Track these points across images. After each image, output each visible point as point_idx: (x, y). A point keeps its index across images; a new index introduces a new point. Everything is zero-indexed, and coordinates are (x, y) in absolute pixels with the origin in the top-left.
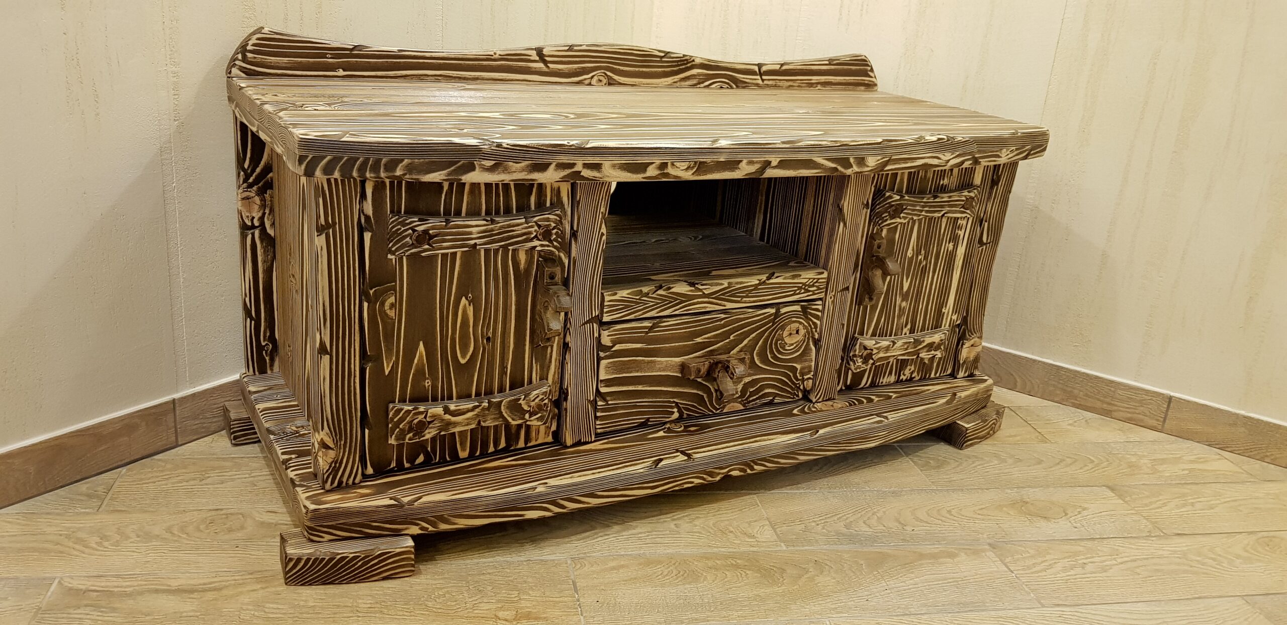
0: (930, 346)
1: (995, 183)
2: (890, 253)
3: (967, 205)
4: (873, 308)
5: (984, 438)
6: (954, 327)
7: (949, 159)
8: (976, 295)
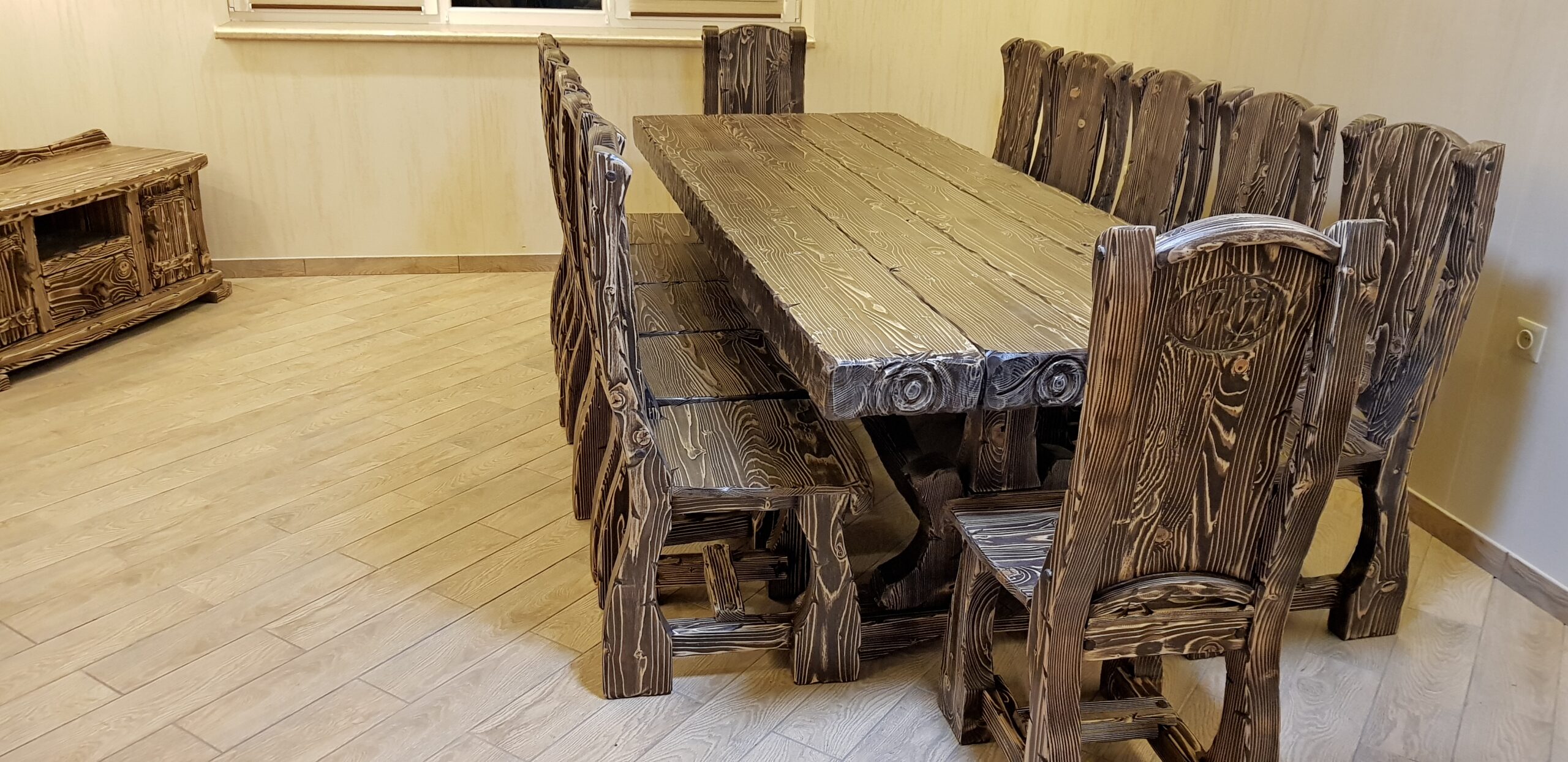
0: (187, 261)
1: (190, 182)
2: (155, 221)
3: (182, 194)
4: (155, 249)
5: (226, 296)
6: (195, 250)
7: (168, 177)
8: (199, 233)
